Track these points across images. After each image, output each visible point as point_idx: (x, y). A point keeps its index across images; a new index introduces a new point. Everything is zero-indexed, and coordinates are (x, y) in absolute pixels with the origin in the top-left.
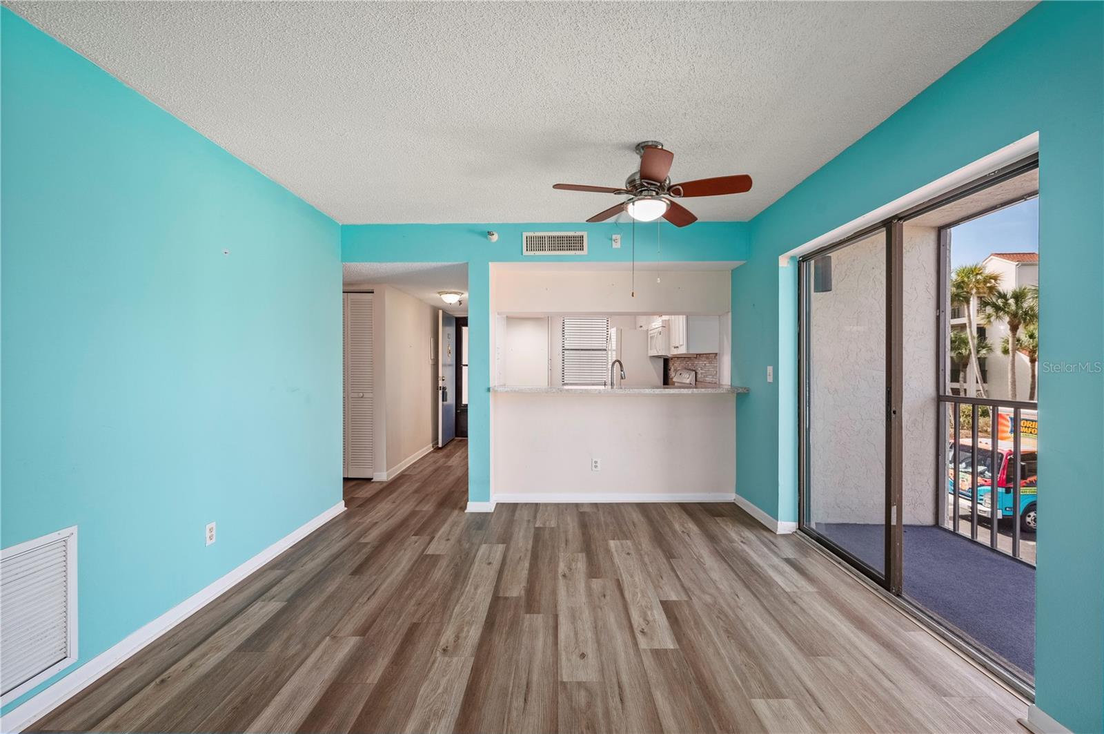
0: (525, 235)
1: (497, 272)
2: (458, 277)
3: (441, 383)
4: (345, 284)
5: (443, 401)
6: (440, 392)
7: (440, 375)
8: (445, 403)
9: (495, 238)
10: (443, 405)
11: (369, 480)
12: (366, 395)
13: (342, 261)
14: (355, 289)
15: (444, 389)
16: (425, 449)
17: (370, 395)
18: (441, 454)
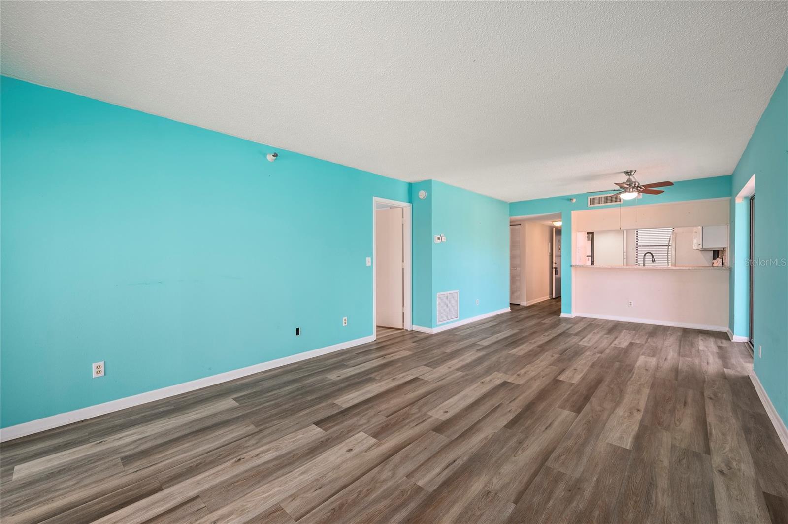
0: (589, 198)
1: (575, 214)
2: (558, 217)
3: (554, 266)
4: (510, 222)
5: (555, 274)
6: (554, 270)
7: (554, 261)
8: (556, 275)
9: (574, 200)
10: (555, 276)
11: (519, 305)
12: (517, 269)
13: (510, 216)
14: (513, 224)
15: (556, 268)
16: (545, 297)
17: (519, 269)
18: (554, 300)
